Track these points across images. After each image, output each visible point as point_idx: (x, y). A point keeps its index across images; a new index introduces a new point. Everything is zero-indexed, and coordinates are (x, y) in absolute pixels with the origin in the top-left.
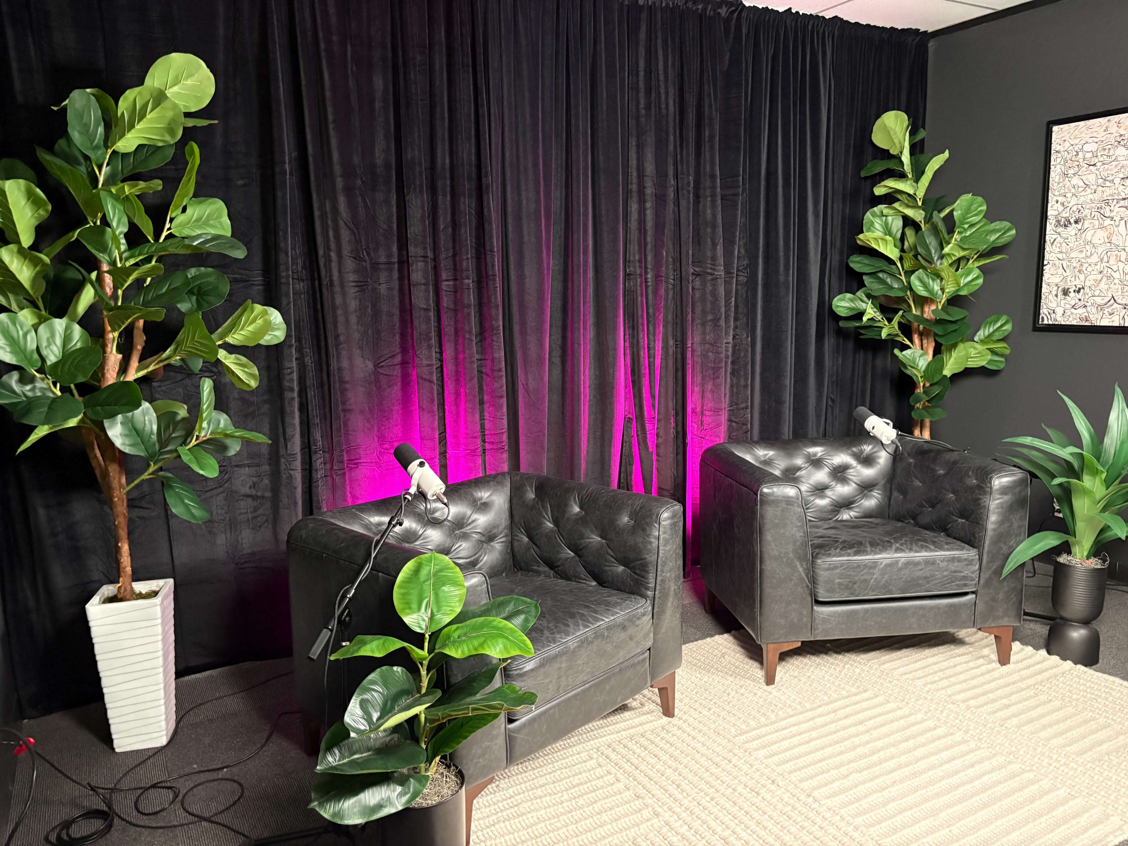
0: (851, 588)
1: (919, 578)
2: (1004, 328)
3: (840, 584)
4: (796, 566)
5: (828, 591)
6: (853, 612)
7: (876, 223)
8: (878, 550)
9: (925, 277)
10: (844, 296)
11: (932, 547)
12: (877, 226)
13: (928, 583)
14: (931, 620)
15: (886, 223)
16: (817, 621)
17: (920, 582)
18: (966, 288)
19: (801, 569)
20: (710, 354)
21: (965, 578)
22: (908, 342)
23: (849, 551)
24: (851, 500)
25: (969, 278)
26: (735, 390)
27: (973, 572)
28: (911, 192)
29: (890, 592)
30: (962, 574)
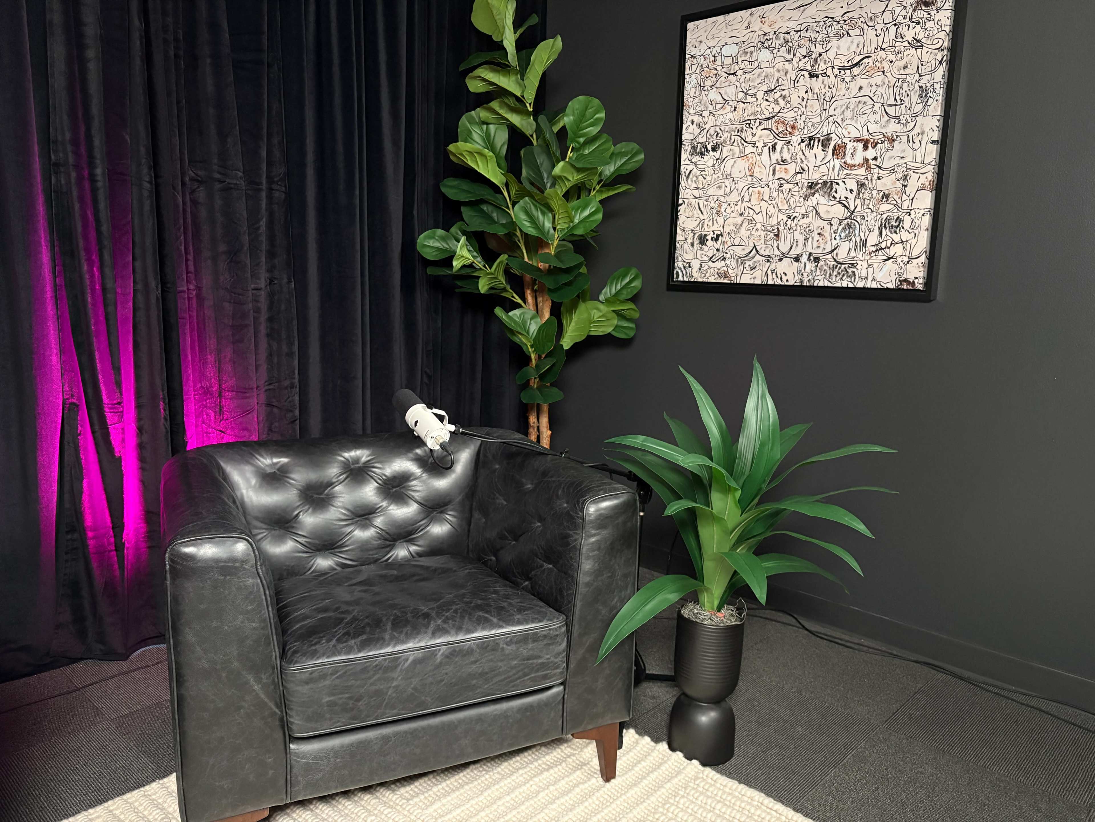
0: (352, 709)
1: (472, 676)
2: (633, 285)
3: (332, 704)
4: (247, 683)
5: (309, 719)
6: (360, 744)
7: (473, 132)
8: (402, 636)
9: (533, 208)
10: (434, 233)
11: (495, 620)
12: (475, 137)
14: (495, 737)
15: (488, 133)
16: (295, 771)
17: (473, 682)
18: (581, 226)
19: (256, 687)
20: (226, 305)
21: (544, 666)
22: (519, 301)
23: (352, 642)
24: (410, 528)
25: (587, 213)
26: (275, 360)
27: (558, 654)
28: (519, 94)
29: (422, 705)
30: (540, 661)
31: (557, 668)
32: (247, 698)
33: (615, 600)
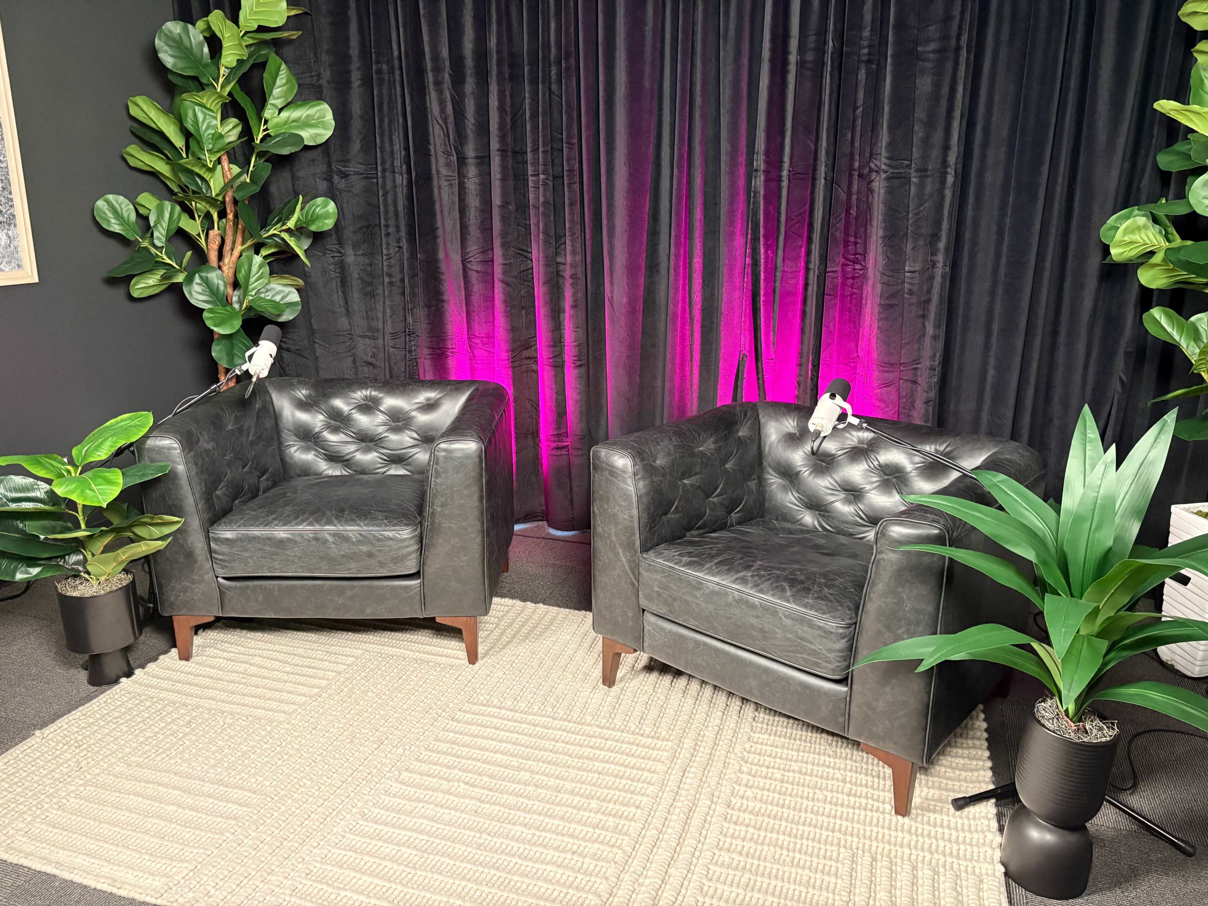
4: (618, 553)
13: (765, 638)
17: (754, 633)
19: (624, 559)
20: (878, 285)
21: (814, 653)
27: (831, 651)
30: (813, 647)
31: (829, 662)
32: (619, 564)
33: (902, 630)
